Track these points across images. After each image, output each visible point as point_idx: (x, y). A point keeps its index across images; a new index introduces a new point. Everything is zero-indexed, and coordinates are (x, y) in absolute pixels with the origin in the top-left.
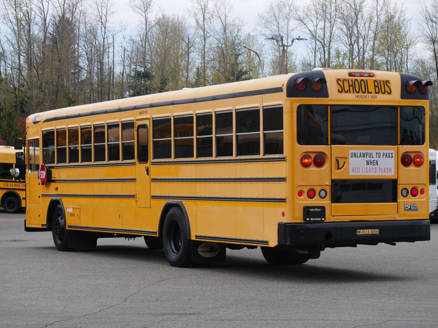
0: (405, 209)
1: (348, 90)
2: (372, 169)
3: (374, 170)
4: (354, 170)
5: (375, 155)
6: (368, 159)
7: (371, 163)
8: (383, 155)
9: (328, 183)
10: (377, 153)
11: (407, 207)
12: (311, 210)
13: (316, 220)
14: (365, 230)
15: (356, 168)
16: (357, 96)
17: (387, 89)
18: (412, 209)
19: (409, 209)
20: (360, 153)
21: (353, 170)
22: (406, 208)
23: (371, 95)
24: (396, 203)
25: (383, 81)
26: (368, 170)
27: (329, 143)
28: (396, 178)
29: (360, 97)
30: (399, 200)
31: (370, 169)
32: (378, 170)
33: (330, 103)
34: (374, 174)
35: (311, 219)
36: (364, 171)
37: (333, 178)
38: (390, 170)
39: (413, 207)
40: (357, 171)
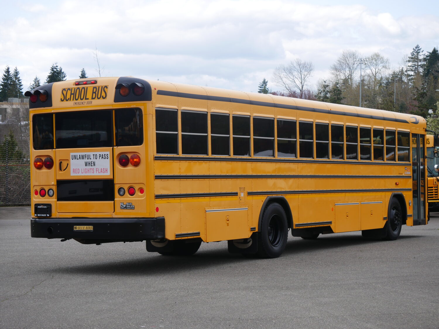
0: (121, 207)
1: (69, 99)
2: (90, 170)
3: (92, 171)
4: (75, 171)
5: (92, 157)
6: (86, 160)
7: (89, 164)
8: (100, 157)
9: (54, 182)
10: (94, 155)
11: (122, 205)
12: (39, 207)
13: (42, 216)
14: (81, 226)
15: (76, 169)
16: (75, 103)
17: (103, 94)
18: (128, 208)
19: (124, 207)
20: (80, 155)
21: (74, 171)
22: (122, 207)
23: (88, 101)
24: (113, 202)
25: (102, 87)
26: (86, 171)
27: (55, 148)
28: (112, 177)
29: (77, 104)
30: (115, 199)
31: (88, 170)
32: (95, 170)
33: (53, 111)
34: (92, 174)
35: (39, 215)
36: (83, 172)
37: (57, 179)
38: (106, 170)
39: (128, 205)
40: (77, 172)
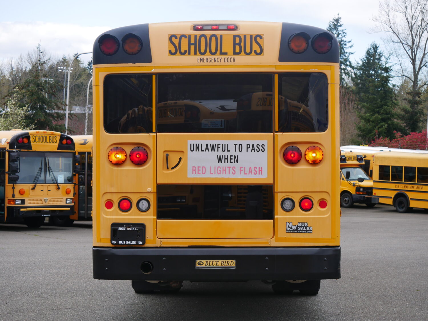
0: (287, 230)
1: (186, 52)
2: (227, 169)
3: (231, 170)
4: (197, 170)
5: (232, 148)
6: (220, 153)
7: (225, 159)
8: (247, 148)
9: (151, 188)
10: (236, 145)
11: (290, 226)
12: (120, 229)
13: (127, 243)
14: (211, 261)
15: (198, 167)
16: (201, 59)
17: (255, 47)
18: (300, 230)
19: (294, 230)
20: (207, 145)
21: (195, 170)
22: (289, 229)
23: (226, 56)
24: (272, 221)
25: (251, 36)
26: (220, 171)
27: (154, 130)
28: (271, 182)
29: (205, 61)
30: (276, 217)
31: (224, 169)
32: (237, 170)
33: (153, 71)
34: (231, 176)
35: (120, 242)
36: (213, 171)
37: (158, 182)
38: (259, 170)
39: (301, 227)
40: (200, 172)
